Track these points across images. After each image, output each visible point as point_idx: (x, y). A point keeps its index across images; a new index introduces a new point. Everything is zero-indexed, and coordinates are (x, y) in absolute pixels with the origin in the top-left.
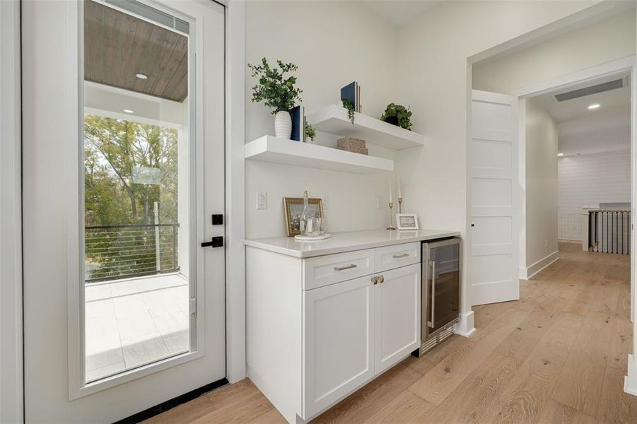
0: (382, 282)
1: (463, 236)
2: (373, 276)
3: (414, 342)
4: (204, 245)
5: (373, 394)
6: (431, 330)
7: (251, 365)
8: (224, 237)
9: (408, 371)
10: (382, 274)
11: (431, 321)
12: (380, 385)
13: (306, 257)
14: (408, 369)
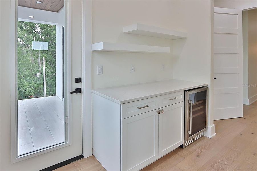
0: (162, 112)
1: (209, 86)
2: (158, 110)
3: (180, 141)
4: (72, 93)
5: (158, 167)
6: (190, 135)
7: (94, 149)
8: (81, 88)
9: (177, 156)
10: (162, 109)
11: (190, 131)
12: (161, 163)
13: (123, 103)
14: (177, 154)
